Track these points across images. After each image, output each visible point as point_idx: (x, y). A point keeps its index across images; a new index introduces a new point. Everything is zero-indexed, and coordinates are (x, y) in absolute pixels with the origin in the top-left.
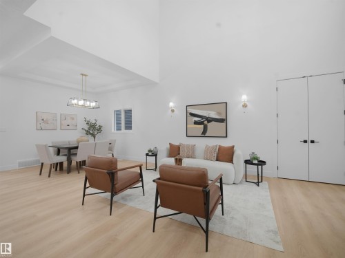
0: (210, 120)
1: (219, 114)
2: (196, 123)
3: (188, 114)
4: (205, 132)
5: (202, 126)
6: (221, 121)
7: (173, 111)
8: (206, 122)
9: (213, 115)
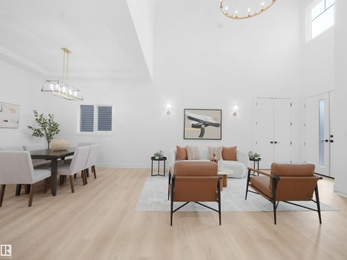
0: (207, 124)
1: (215, 119)
2: (193, 126)
3: (186, 118)
4: (202, 134)
5: (200, 129)
6: (217, 125)
7: (168, 113)
8: (203, 126)
9: (210, 120)
